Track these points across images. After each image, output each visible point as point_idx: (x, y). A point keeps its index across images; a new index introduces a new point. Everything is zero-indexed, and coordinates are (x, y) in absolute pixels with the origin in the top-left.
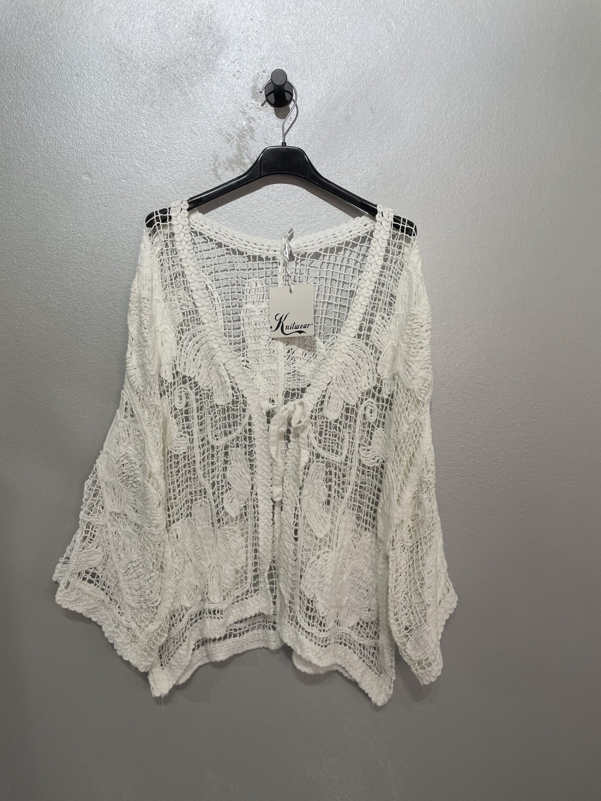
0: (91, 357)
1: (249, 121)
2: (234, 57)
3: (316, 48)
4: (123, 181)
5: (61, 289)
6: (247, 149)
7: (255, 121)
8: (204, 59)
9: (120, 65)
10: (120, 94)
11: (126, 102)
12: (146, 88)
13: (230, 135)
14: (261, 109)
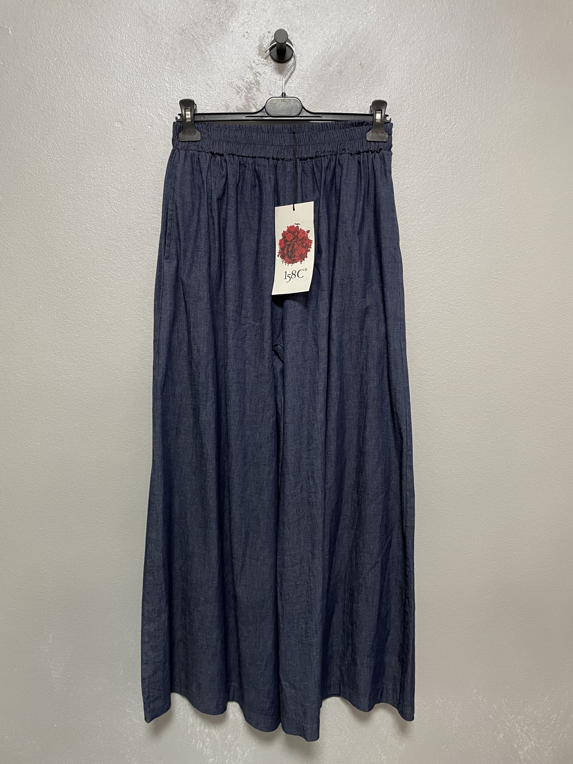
0: (122, 278)
1: (256, 75)
2: (243, 20)
3: (314, 12)
4: (149, 127)
5: (97, 220)
6: (254, 99)
7: (261, 75)
8: (218, 22)
9: (148, 28)
11: (152, 60)
12: (169, 48)
13: (239, 88)
14: (266, 65)
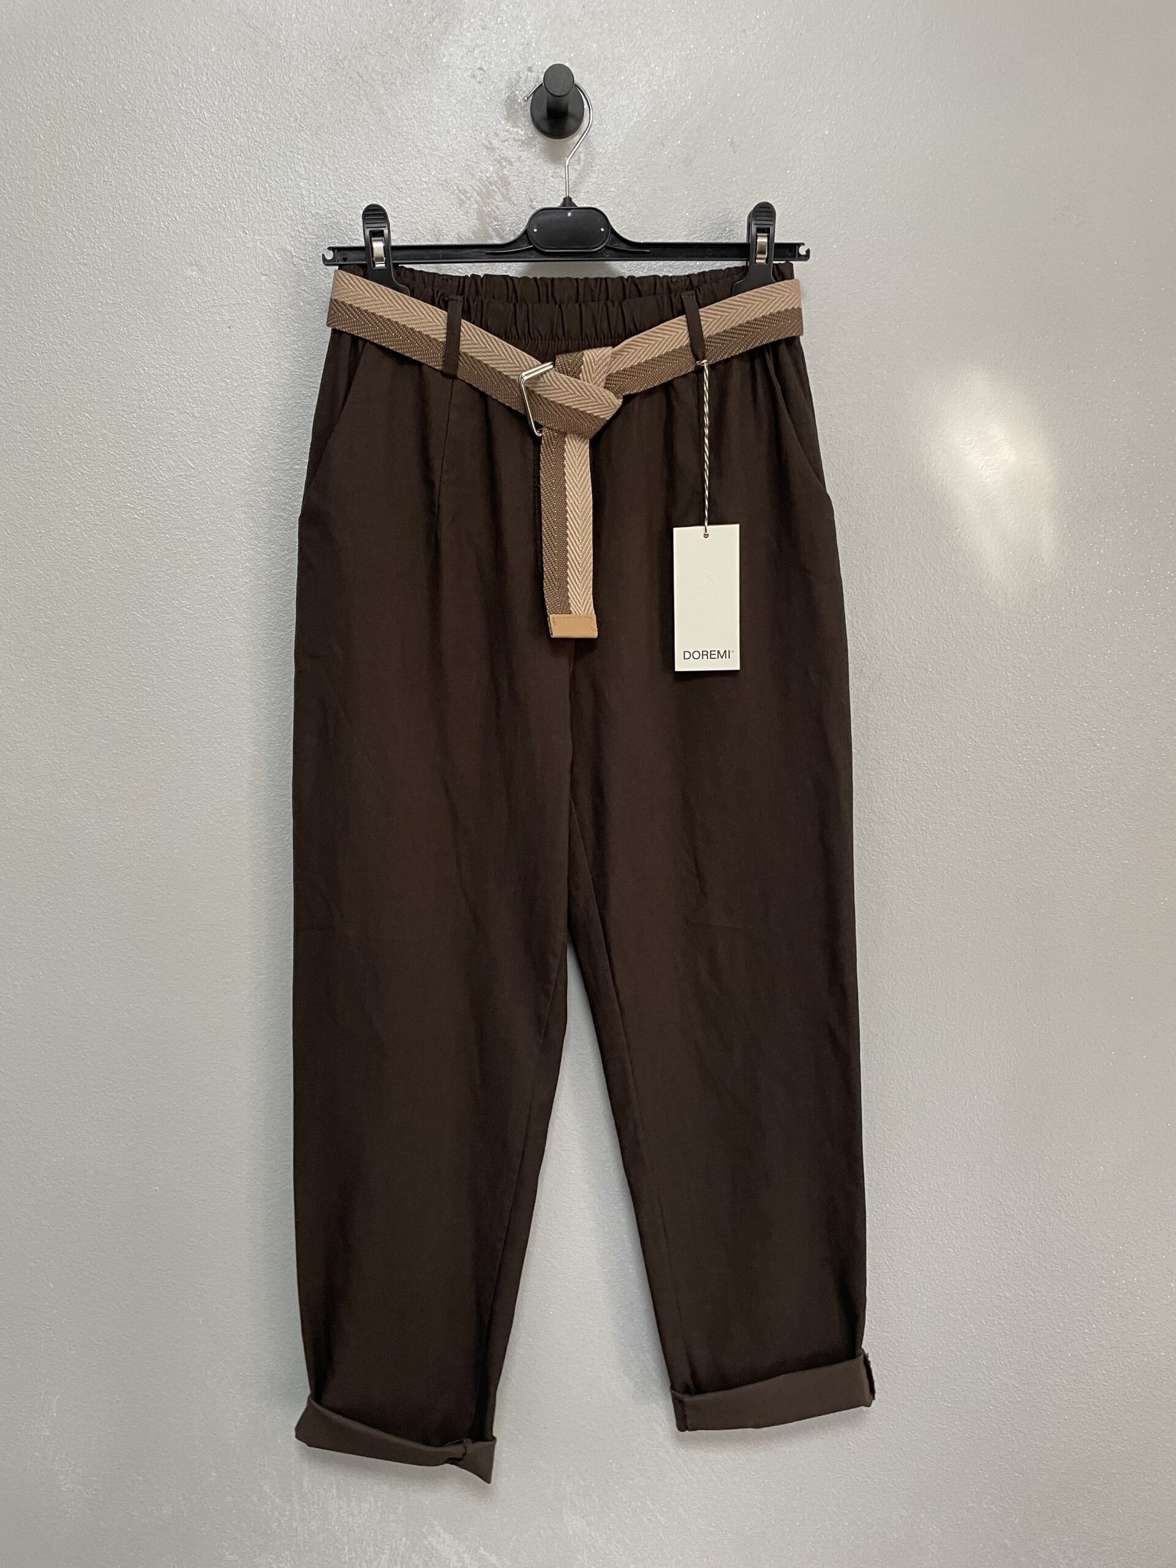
1: (501, 165)
2: (472, 40)
3: (629, 25)
4: (263, 278)
7: (511, 164)
8: (416, 45)
9: (257, 55)
10: (257, 111)
11: (268, 128)
13: (465, 192)
14: (523, 142)
